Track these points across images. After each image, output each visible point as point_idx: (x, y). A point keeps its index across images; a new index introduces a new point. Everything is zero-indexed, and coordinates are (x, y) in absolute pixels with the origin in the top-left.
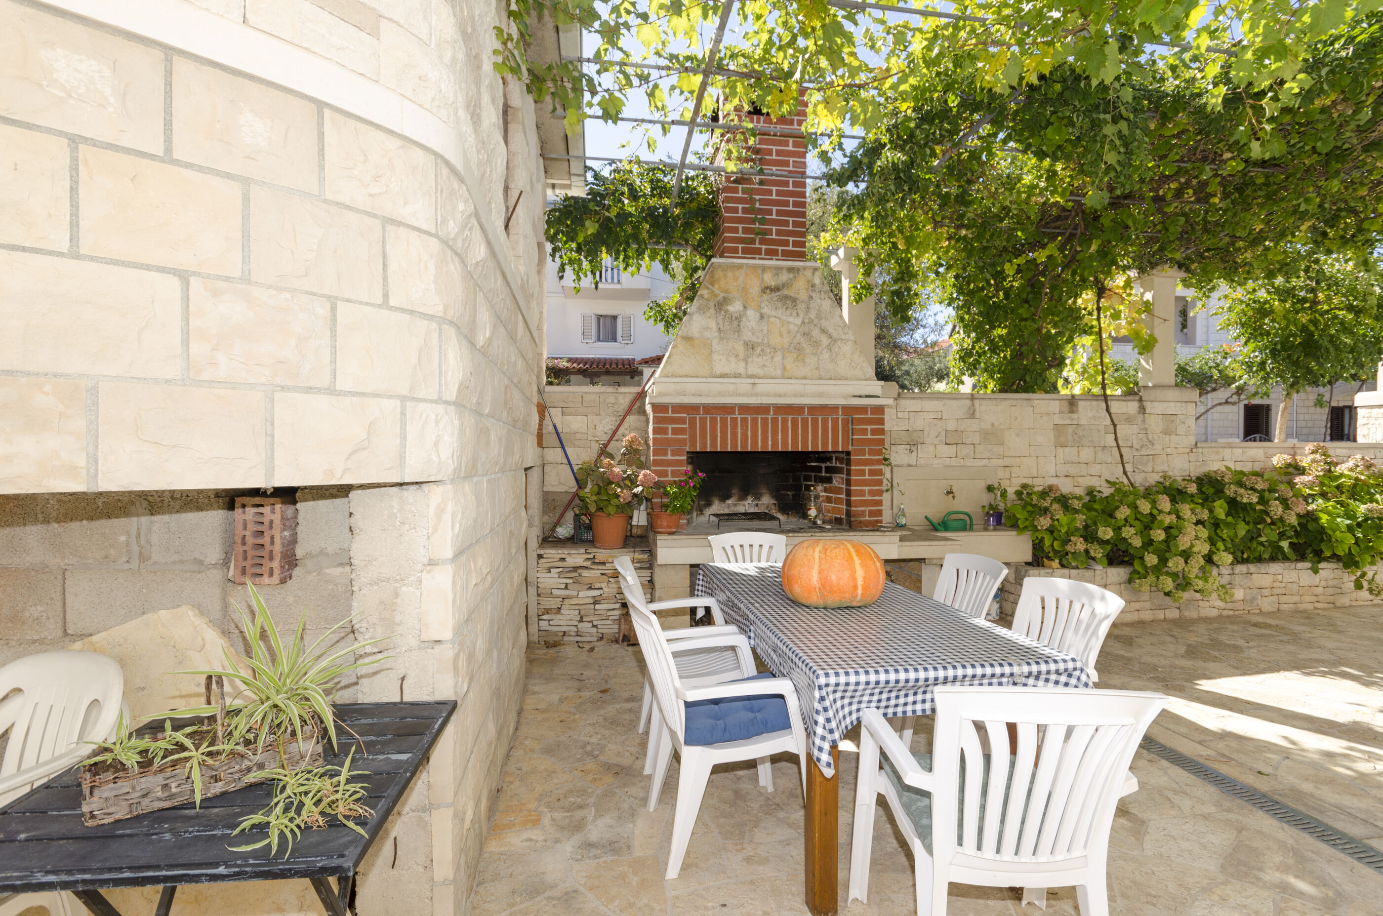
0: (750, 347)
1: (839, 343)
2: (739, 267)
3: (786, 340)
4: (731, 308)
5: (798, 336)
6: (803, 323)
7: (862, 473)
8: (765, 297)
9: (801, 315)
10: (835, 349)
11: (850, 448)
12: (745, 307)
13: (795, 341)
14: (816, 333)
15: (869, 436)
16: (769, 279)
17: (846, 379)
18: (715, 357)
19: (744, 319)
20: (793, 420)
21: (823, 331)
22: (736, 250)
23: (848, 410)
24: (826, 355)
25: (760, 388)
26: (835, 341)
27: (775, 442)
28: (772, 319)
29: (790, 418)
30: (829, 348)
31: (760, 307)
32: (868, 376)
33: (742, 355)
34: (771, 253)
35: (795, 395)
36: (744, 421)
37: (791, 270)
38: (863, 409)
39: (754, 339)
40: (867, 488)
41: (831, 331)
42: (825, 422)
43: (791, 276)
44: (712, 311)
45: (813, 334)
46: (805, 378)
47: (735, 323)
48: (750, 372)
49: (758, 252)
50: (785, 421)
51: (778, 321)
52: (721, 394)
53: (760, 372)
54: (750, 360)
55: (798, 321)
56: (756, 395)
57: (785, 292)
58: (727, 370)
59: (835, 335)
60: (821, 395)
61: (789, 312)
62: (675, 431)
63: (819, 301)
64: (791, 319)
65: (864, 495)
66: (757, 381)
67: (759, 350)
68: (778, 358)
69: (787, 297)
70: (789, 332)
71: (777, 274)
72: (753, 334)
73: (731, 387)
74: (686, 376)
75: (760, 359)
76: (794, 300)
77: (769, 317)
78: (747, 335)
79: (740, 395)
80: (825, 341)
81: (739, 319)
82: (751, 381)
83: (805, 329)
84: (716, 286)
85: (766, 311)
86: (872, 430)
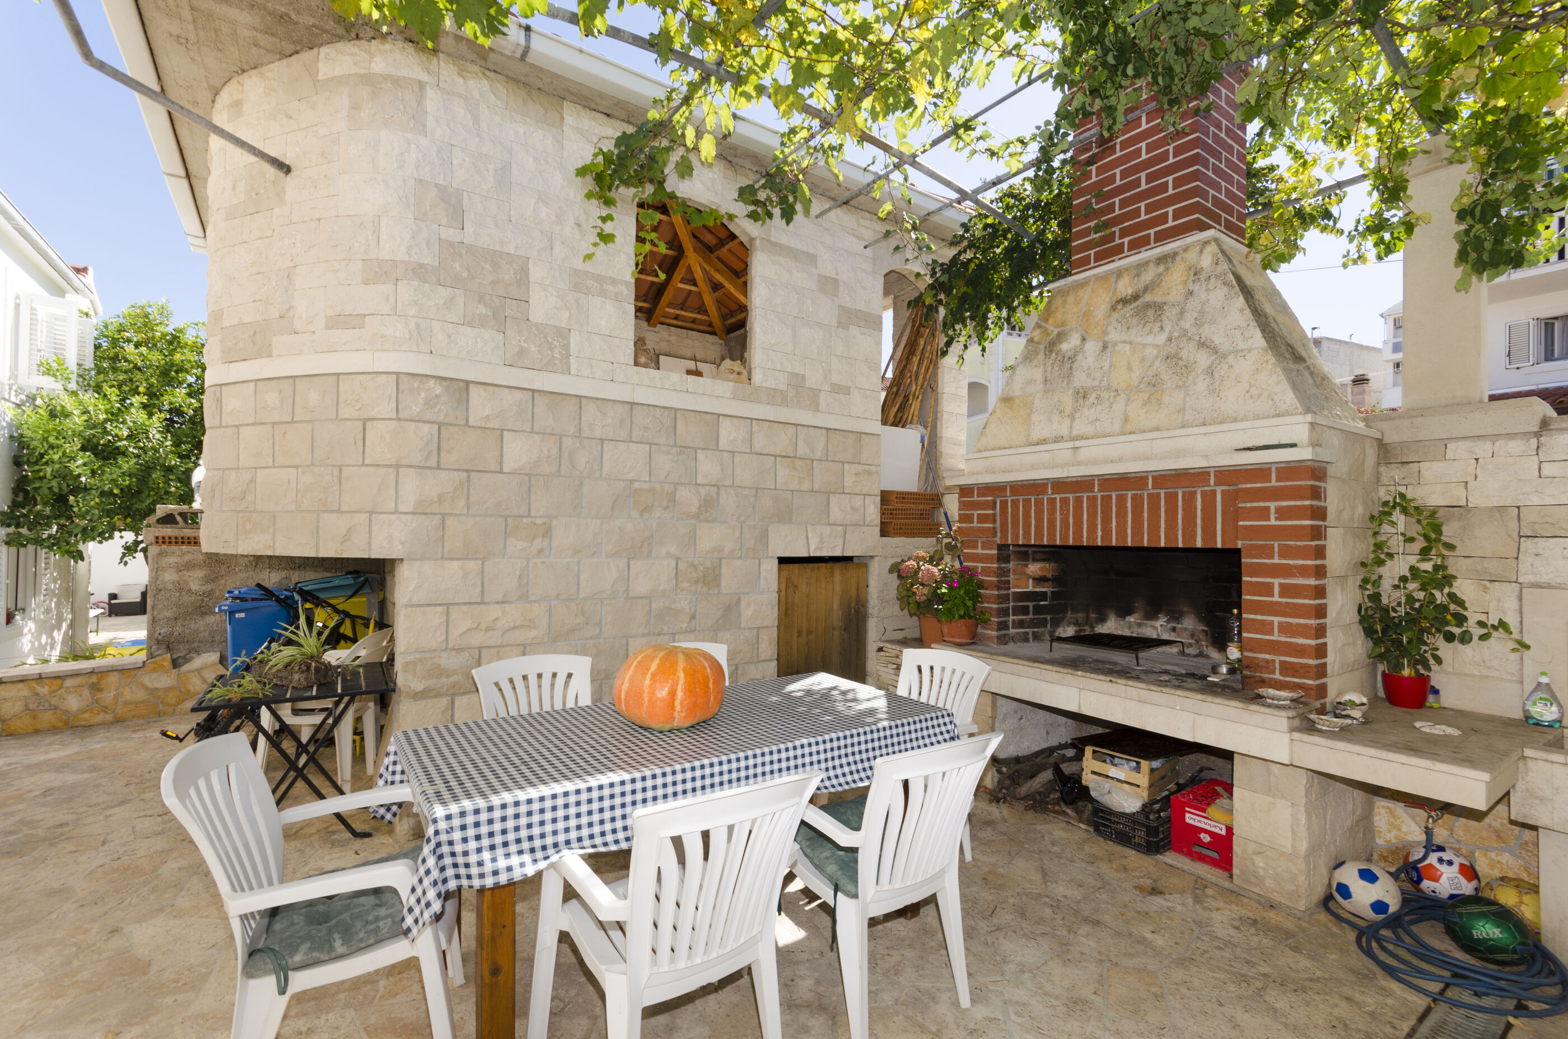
0: (1082, 394)
1: (1231, 359)
2: (1085, 283)
3: (1136, 375)
4: (1065, 347)
5: (1157, 364)
6: (1170, 339)
7: (1268, 590)
8: (1115, 315)
9: (1168, 328)
10: (1223, 370)
11: (1240, 544)
12: (1084, 339)
13: (1151, 372)
14: (1189, 351)
15: (1273, 522)
16: (1125, 287)
17: (1235, 420)
18: (1035, 418)
19: (1079, 357)
20: (1134, 497)
21: (1202, 344)
22: (1085, 261)
23: (1227, 475)
24: (1202, 385)
25: (1084, 454)
26: (1224, 356)
27: (1107, 533)
28: (1118, 348)
29: (1130, 494)
30: (1210, 372)
31: (1105, 333)
32: (1283, 408)
33: (1068, 410)
34: (1137, 245)
35: (1136, 459)
36: (1065, 501)
37: (1162, 260)
38: (1261, 472)
39: (1089, 383)
40: (1276, 620)
41: (1217, 340)
42: (1189, 499)
43: (1162, 268)
44: (1041, 356)
45: (1184, 354)
46: (1157, 429)
47: (1067, 366)
48: (1075, 433)
49: (1119, 250)
50: (1121, 500)
51: (1127, 346)
52: (1033, 467)
53: (1089, 430)
54: (1078, 415)
55: (1161, 339)
56: (1079, 464)
57: (1148, 298)
58: (1046, 434)
59: (1225, 347)
60: (1179, 454)
61: (1147, 328)
62: (982, 519)
63: (1203, 295)
64: (1150, 339)
65: (1271, 632)
66: (1077, 444)
67: (1092, 398)
68: (1119, 405)
69: (1148, 306)
70: (1143, 360)
71: (1138, 275)
72: (1088, 375)
73: (1046, 457)
74: (999, 448)
75: (1093, 410)
76: (1159, 307)
77: (1116, 344)
78: (1080, 379)
79: (1057, 466)
80: (1203, 359)
81: (1072, 359)
82: (1071, 444)
83: (1172, 349)
84: (1051, 320)
85: (1113, 336)
86: (1278, 510)
